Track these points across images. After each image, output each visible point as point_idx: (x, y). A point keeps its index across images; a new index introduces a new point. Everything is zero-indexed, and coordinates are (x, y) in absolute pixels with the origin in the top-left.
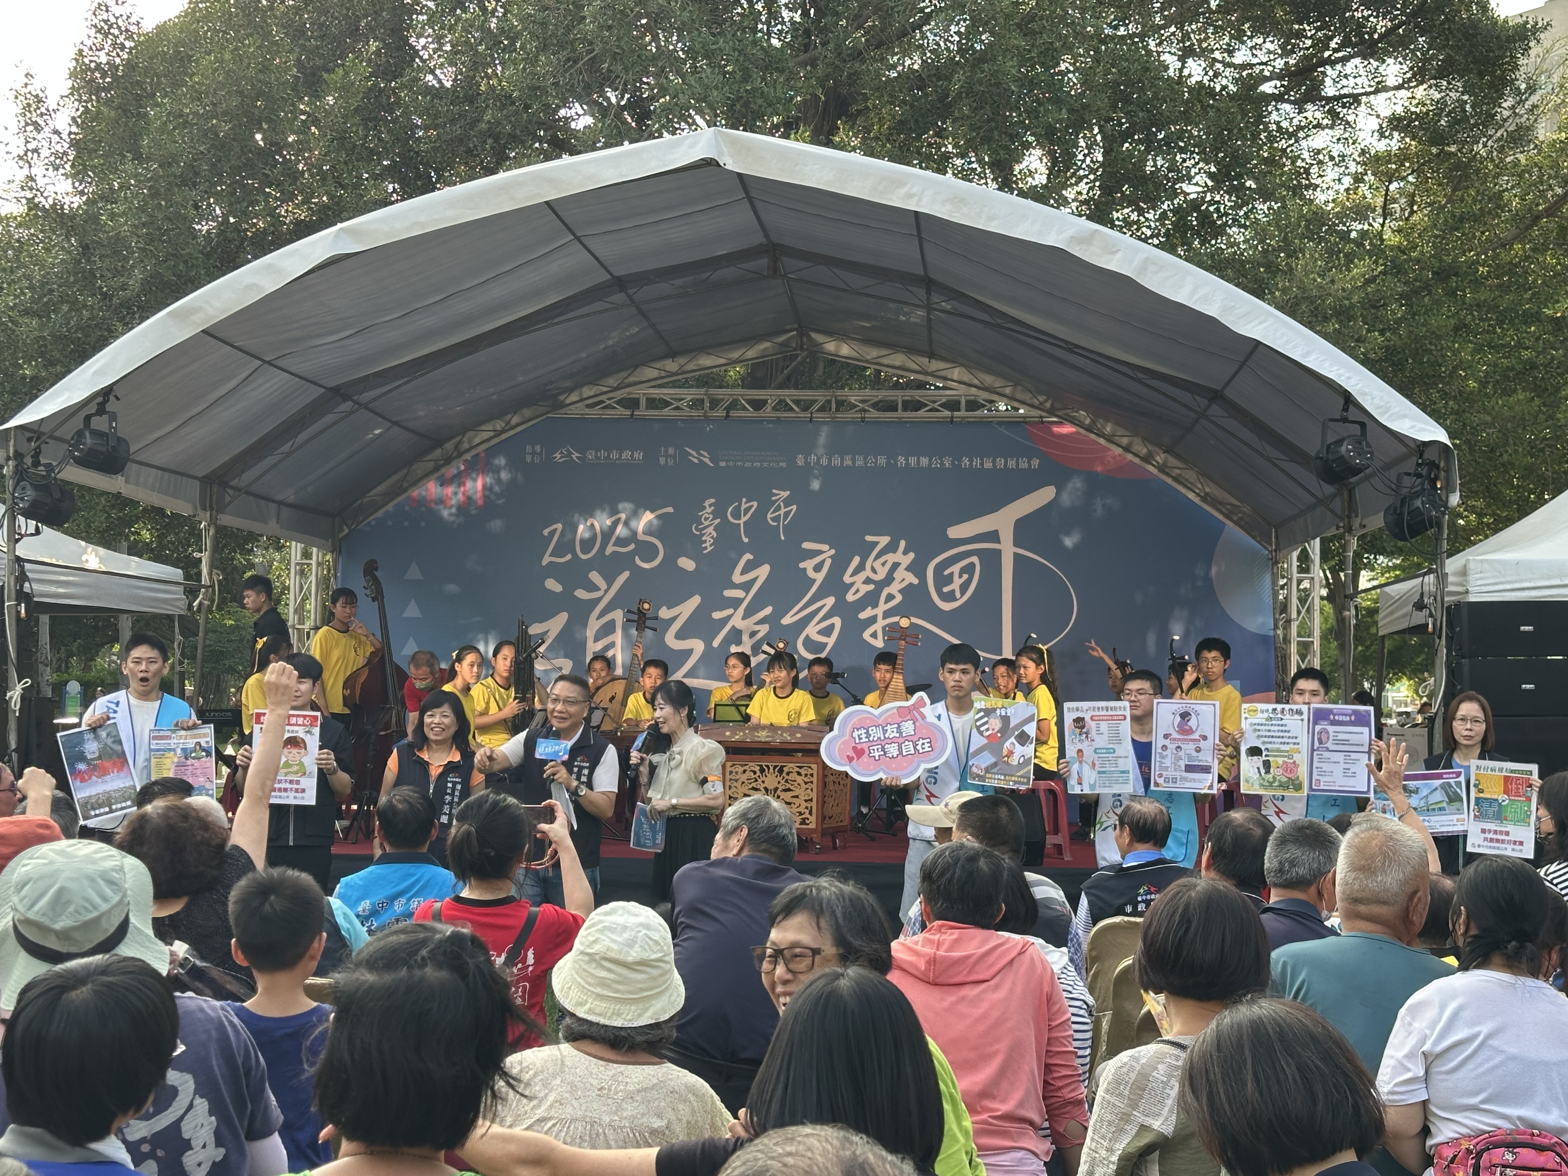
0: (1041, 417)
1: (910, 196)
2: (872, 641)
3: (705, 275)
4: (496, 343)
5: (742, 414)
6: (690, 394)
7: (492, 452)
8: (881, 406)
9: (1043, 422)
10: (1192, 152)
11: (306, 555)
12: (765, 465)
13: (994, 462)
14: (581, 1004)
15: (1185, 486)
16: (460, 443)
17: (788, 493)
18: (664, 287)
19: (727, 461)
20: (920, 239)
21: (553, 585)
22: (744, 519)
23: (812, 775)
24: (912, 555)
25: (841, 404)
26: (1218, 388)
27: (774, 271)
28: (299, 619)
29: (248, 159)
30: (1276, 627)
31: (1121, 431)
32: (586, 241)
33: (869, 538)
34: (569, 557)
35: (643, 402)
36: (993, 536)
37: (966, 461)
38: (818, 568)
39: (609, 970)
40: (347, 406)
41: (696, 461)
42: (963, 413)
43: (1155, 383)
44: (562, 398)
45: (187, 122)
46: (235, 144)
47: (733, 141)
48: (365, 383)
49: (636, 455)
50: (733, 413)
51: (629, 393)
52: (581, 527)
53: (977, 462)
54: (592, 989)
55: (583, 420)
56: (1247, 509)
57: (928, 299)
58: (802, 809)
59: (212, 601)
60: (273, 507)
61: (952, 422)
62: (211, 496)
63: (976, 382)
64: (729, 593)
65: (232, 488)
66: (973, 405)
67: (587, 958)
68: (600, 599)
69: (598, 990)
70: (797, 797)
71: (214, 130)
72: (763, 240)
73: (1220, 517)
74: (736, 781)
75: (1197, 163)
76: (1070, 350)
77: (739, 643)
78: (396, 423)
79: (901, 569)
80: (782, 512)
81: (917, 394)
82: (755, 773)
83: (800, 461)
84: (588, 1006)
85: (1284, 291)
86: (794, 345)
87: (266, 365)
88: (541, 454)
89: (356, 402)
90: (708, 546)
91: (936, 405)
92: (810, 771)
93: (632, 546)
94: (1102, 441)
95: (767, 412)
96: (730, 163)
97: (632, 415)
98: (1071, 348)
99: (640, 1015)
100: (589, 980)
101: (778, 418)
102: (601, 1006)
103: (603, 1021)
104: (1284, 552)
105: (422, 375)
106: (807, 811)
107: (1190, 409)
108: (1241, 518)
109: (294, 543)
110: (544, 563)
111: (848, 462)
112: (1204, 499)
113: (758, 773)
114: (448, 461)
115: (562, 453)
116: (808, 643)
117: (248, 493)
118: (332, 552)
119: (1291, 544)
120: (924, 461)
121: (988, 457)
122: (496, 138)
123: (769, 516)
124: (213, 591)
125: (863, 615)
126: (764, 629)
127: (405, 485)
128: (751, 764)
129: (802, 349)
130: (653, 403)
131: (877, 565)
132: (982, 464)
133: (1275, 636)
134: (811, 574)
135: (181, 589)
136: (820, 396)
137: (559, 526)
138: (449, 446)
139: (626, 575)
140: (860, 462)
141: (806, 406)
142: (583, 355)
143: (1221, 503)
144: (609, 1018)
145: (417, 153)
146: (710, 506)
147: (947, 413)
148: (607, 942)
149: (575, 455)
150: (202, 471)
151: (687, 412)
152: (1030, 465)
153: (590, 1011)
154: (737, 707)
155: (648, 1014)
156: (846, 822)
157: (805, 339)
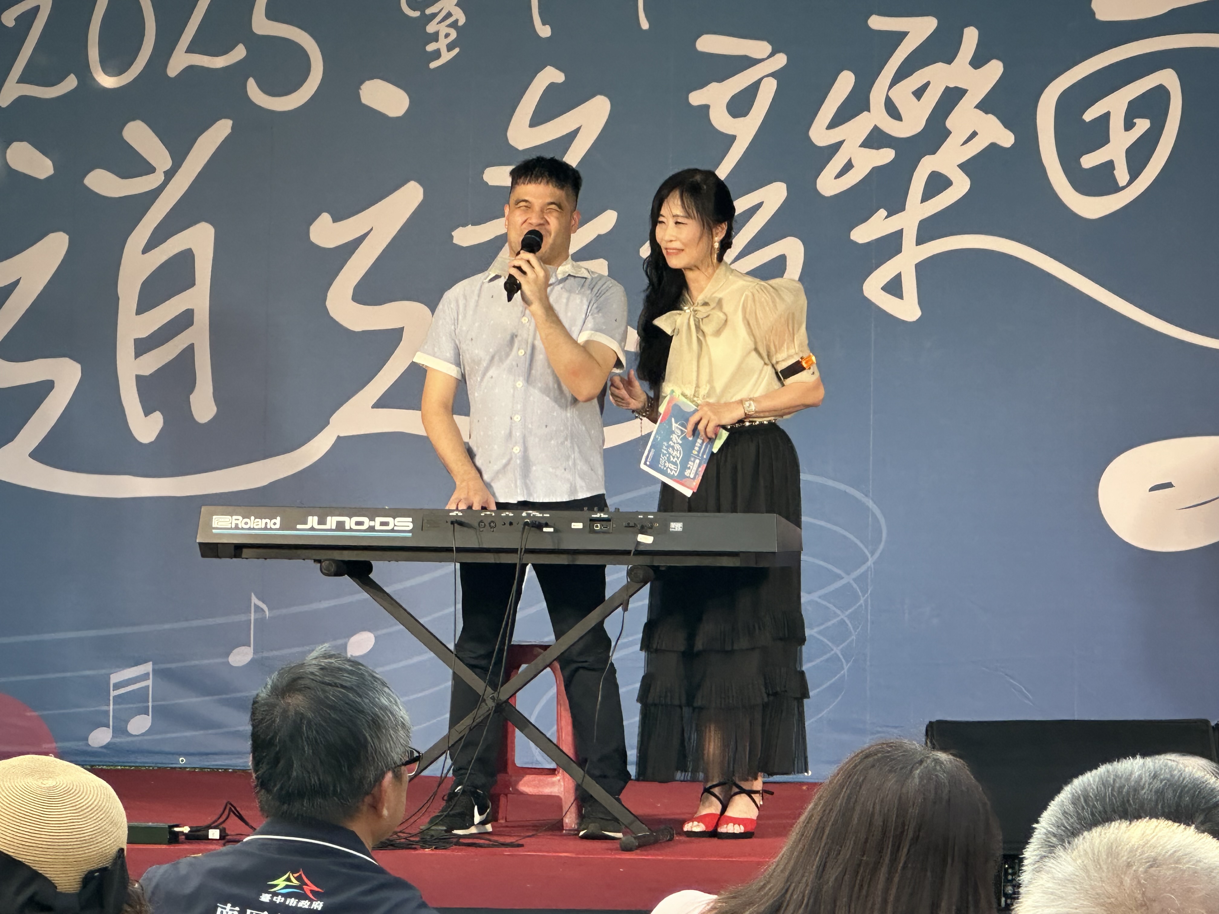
21: (27, 160)
24: (994, 69)
33: (877, 23)
34: (71, 83)
38: (740, 105)
79: (966, 107)
90: (443, 48)
93: (240, 52)
125: (862, 235)
131: (903, 95)
134: (722, 120)
139: (222, 129)
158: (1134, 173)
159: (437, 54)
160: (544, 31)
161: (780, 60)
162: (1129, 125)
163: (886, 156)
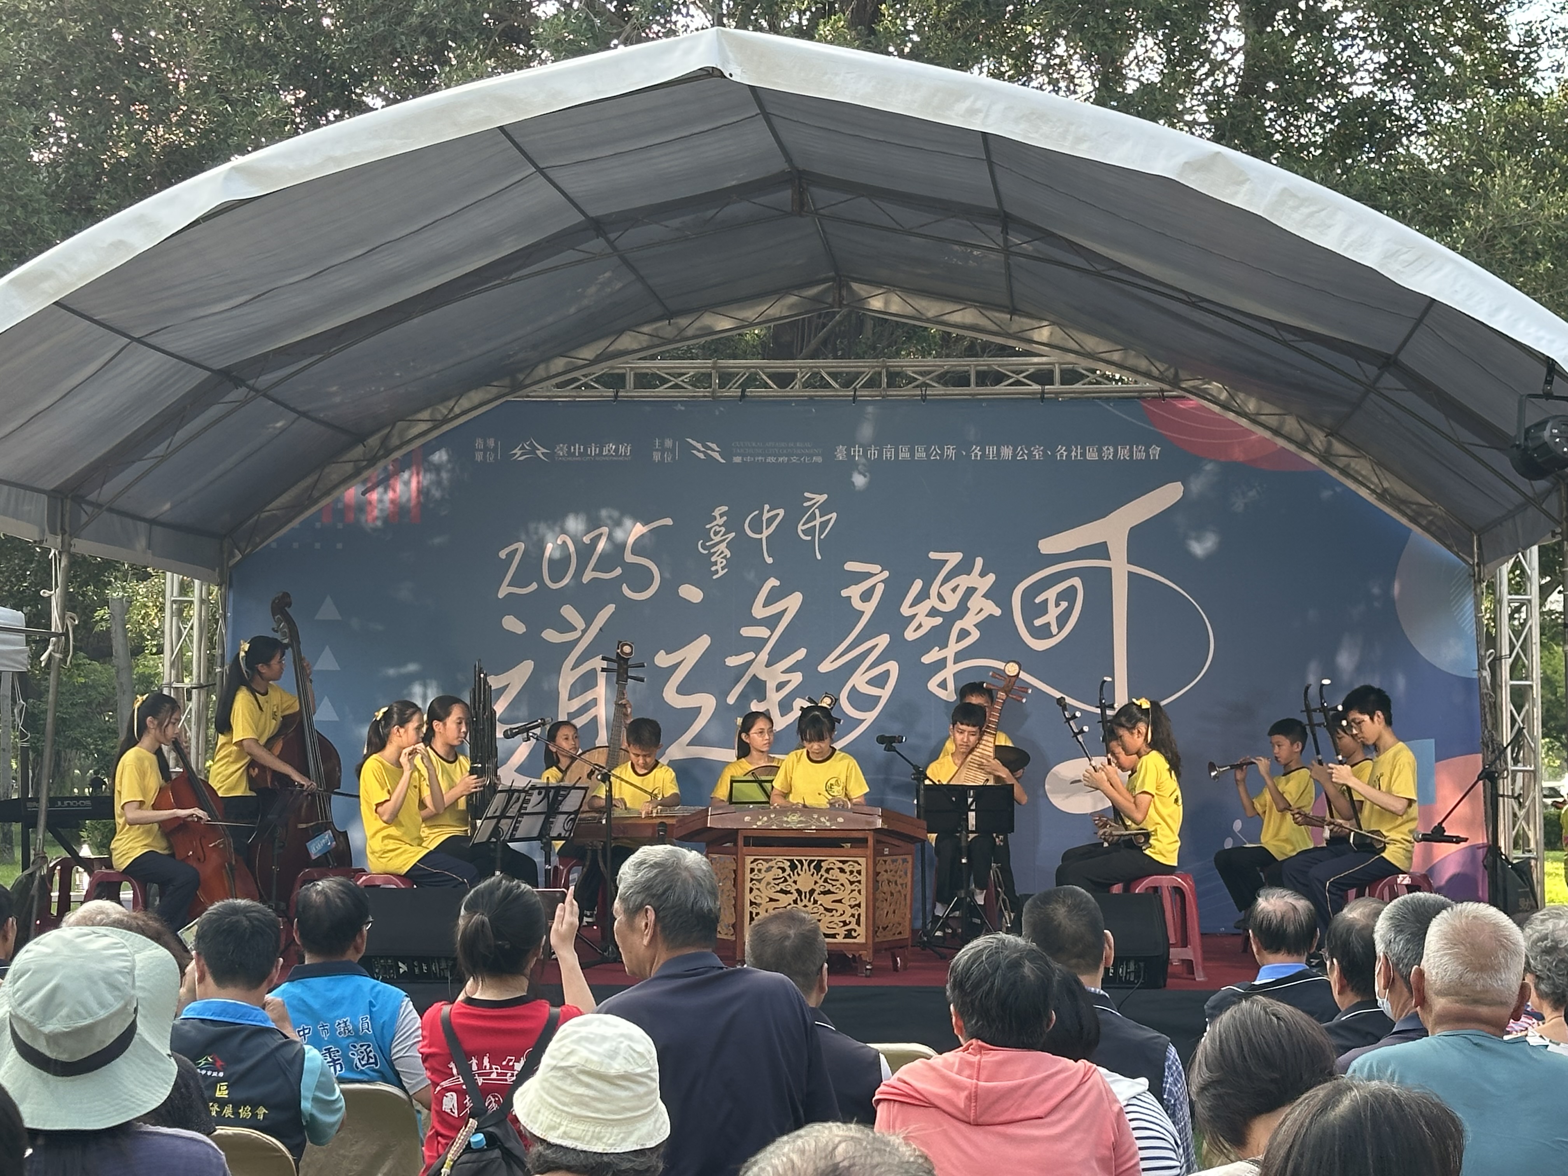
0: (1162, 391)
1: (972, 112)
2: (941, 694)
3: (711, 213)
4: (433, 308)
5: (762, 392)
6: (693, 366)
7: (431, 448)
8: (946, 379)
9: (1164, 398)
10: (1354, 37)
11: (184, 589)
12: (794, 459)
13: (1100, 451)
14: (553, 1128)
15: (1356, 480)
16: (387, 437)
17: (825, 496)
18: (654, 230)
19: (743, 455)
20: (991, 164)
21: (512, 624)
22: (766, 533)
23: (859, 872)
24: (991, 578)
25: (895, 378)
26: (1391, 351)
27: (801, 206)
28: (177, 676)
29: (105, 69)
30: (1481, 667)
31: (1268, 408)
32: (551, 173)
33: (933, 555)
34: (534, 586)
35: (630, 380)
36: (1101, 550)
37: (1062, 451)
38: (866, 596)
39: (588, 1086)
40: (240, 393)
41: (702, 456)
42: (1057, 387)
43: (1307, 346)
44: (521, 377)
45: (23, 21)
46: (88, 49)
47: (743, 44)
48: (265, 362)
49: (622, 450)
50: (749, 391)
51: (612, 368)
52: (550, 546)
53: (1076, 453)
54: (566, 1109)
55: (550, 404)
56: (1439, 510)
57: (1006, 240)
58: (844, 918)
59: (66, 653)
60: (142, 526)
61: (1042, 399)
62: (63, 515)
63: (1073, 345)
64: (747, 632)
65: (90, 503)
66: (1071, 376)
67: (560, 1074)
68: (578, 640)
69: (575, 1110)
70: (840, 901)
71: (60, 33)
72: (785, 167)
73: (1404, 521)
74: (759, 881)
75: (1361, 52)
76: (1193, 305)
77: (762, 698)
78: (304, 414)
79: (977, 596)
80: (817, 522)
81: (996, 363)
82: (783, 870)
83: (841, 454)
84: (562, 1129)
85: (1478, 220)
86: (830, 300)
87: (135, 343)
88: (495, 450)
89: (251, 388)
90: (720, 570)
91: (1020, 377)
92: (857, 867)
93: (618, 571)
94: (1244, 422)
95: (796, 390)
96: (739, 74)
97: (616, 396)
98: (1195, 302)
99: (623, 1140)
100: (563, 1099)
101: (811, 397)
102: (578, 1129)
103: (580, 1146)
104: (1490, 566)
105: (335, 352)
106: (854, 920)
107: (1355, 380)
108: (1431, 522)
109: (169, 574)
110: (501, 595)
111: (904, 455)
112: (1381, 497)
113: (788, 870)
114: (372, 461)
115: (523, 448)
116: (856, 698)
117: (111, 510)
118: (220, 585)
119: (1501, 555)
120: (1007, 452)
121: (1092, 444)
122: (431, 34)
123: (800, 527)
124: (67, 639)
125: (927, 659)
126: (797, 678)
127: (316, 494)
128: (780, 858)
129: (841, 305)
130: (645, 380)
131: (946, 590)
132: (1083, 454)
133: (1481, 678)
134: (857, 604)
135: (22, 637)
136: (866, 367)
137: (521, 546)
138: (373, 441)
139: (611, 608)
140: (920, 455)
141: (848, 381)
142: (550, 319)
143: (1404, 502)
144: (588, 1143)
145: (328, 57)
146: (721, 515)
147: (1036, 387)
148: (584, 1053)
149: (541, 451)
150: (52, 482)
151: (690, 391)
152: (1148, 455)
153: (565, 1135)
154: (760, 783)
155: (633, 1138)
156: (906, 935)
157: (844, 293)
158: (1060, 628)
159: (717, 572)
160: (770, 560)
161: (886, 574)
162: (1057, 605)
163: (939, 620)
